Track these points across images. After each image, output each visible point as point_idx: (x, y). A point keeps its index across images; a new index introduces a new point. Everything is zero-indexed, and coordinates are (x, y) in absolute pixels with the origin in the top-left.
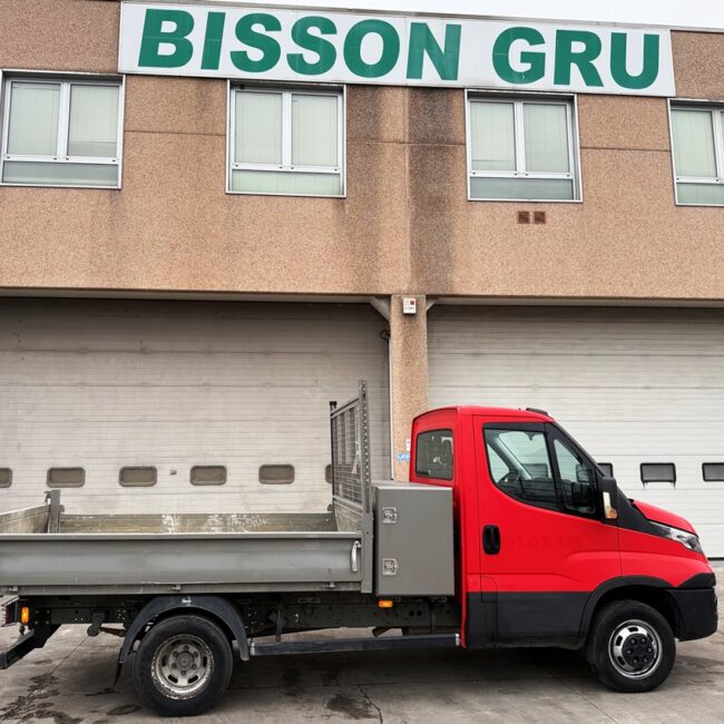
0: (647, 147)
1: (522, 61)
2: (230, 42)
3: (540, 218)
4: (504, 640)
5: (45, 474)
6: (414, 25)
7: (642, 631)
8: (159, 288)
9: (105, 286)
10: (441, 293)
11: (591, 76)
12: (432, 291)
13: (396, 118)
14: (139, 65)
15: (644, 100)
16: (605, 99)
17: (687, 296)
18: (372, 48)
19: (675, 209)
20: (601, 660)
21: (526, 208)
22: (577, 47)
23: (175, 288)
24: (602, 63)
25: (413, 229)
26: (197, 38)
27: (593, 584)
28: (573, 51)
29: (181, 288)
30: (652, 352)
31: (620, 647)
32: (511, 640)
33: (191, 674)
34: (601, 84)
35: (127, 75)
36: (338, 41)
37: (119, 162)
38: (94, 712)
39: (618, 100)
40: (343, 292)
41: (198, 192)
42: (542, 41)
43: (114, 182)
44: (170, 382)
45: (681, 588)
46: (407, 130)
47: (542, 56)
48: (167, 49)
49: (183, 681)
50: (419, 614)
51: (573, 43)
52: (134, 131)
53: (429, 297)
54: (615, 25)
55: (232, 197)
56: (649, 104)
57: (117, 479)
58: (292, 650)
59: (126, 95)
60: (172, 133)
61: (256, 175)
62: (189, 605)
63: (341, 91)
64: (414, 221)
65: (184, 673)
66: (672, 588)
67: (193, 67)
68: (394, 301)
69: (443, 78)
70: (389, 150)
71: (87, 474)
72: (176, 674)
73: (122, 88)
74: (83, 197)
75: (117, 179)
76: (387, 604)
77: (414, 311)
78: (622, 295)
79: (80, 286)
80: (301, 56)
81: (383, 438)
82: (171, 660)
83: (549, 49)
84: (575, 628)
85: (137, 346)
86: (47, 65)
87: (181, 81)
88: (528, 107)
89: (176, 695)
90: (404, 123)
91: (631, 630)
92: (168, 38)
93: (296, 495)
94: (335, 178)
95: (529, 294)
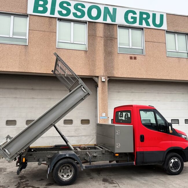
0: (160, 42)
1: (131, 19)
2: (58, 8)
3: (135, 58)
4: (145, 163)
5: (5, 122)
6: (105, 7)
7: (176, 160)
8: (38, 72)
9: (23, 71)
10: (111, 76)
11: (148, 24)
12: (109, 76)
13: (100, 31)
14: (33, 12)
15: (160, 30)
16: (151, 29)
17: (169, 79)
18: (94, 13)
19: (167, 57)
20: (167, 168)
21: (132, 56)
22: (144, 16)
23: (42, 72)
24: (150, 20)
25: (104, 59)
26: (49, 6)
27: (166, 149)
28: (143, 17)
29: (44, 73)
30: (160, 92)
31: (171, 164)
32: (147, 163)
33: (67, 174)
34: (150, 26)
35: (30, 15)
36: (86, 10)
37: (27, 38)
38: (41, 185)
39: (154, 30)
40: (86, 75)
41: (49, 47)
42: (136, 14)
43: (25, 43)
44: (40, 98)
45: (185, 149)
46: (103, 34)
47: (136, 18)
48: (40, 9)
49: (65, 176)
50: (122, 157)
51: (144, 15)
52: (31, 30)
53: (108, 77)
54: (153, 11)
55: (58, 49)
56: (161, 31)
57: (25, 123)
58: (94, 167)
59: (29, 20)
60: (42, 31)
61: (64, 43)
62: (68, 156)
63: (86, 23)
64: (105, 57)
65: (65, 174)
66: (183, 149)
67: (48, 14)
68: (99, 78)
69: (112, 21)
70: (99, 39)
71: (17, 122)
72: (63, 174)
73: (28, 18)
74: (17, 47)
75: (26, 43)
76: (117, 155)
77: (104, 81)
78: (154, 78)
79: (16, 71)
80: (76, 13)
81: (95, 113)
82: (62, 171)
83: (138, 16)
84: (162, 160)
85: (31, 88)
86: (7, 11)
87: (44, 18)
88: (132, 30)
89: (64, 180)
90: (102, 32)
91: (174, 160)
92: (41, 6)
93: (73, 127)
94: (85, 46)
95: (132, 77)
